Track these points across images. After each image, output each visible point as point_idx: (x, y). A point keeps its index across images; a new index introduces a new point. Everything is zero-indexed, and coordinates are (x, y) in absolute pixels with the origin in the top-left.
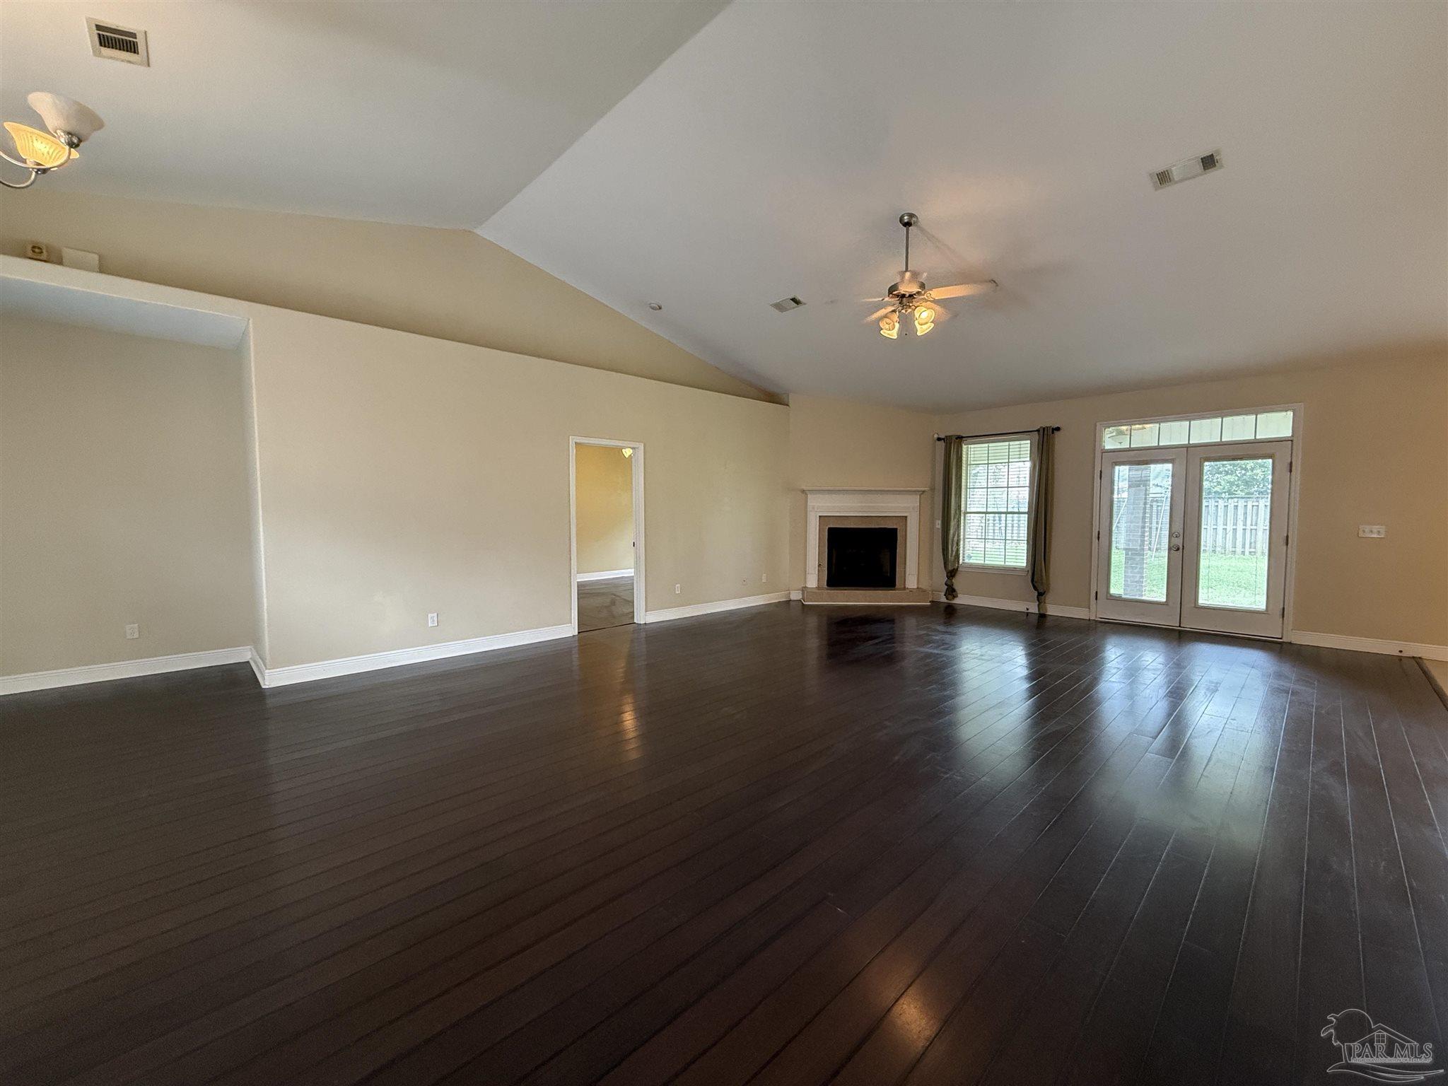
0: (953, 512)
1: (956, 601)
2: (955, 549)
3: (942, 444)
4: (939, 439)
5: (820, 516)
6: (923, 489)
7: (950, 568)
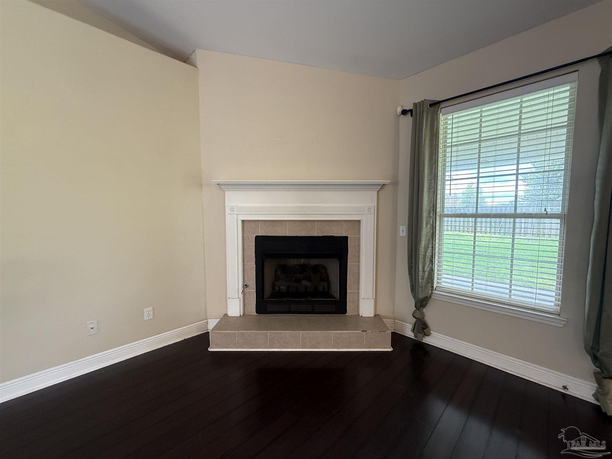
0: (425, 214)
1: (427, 340)
2: (427, 269)
3: (408, 120)
4: (404, 112)
5: (243, 221)
6: (382, 181)
7: (421, 296)
